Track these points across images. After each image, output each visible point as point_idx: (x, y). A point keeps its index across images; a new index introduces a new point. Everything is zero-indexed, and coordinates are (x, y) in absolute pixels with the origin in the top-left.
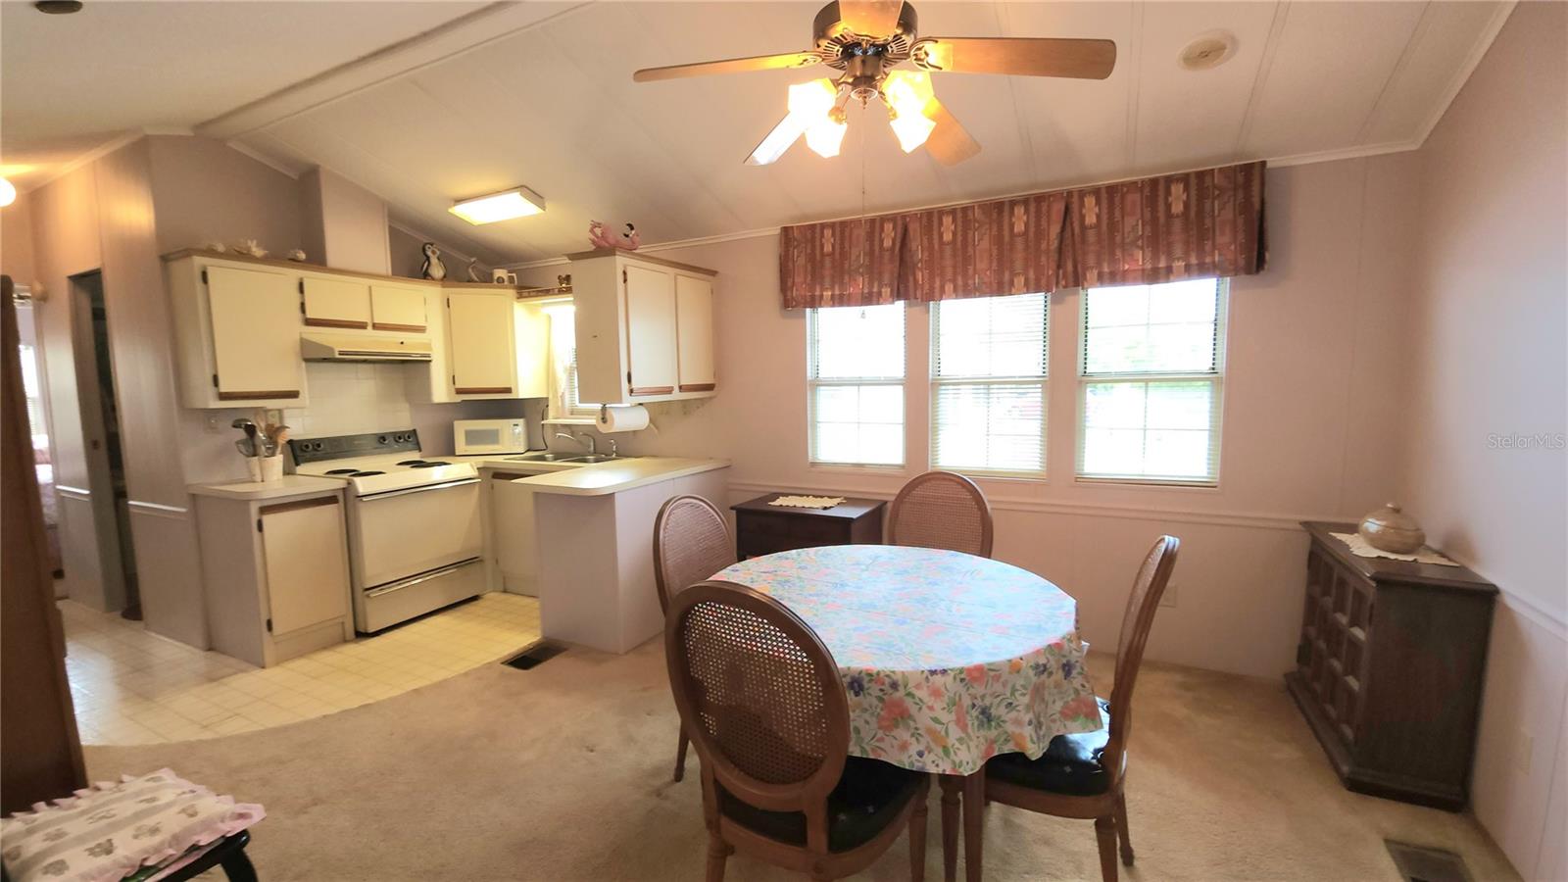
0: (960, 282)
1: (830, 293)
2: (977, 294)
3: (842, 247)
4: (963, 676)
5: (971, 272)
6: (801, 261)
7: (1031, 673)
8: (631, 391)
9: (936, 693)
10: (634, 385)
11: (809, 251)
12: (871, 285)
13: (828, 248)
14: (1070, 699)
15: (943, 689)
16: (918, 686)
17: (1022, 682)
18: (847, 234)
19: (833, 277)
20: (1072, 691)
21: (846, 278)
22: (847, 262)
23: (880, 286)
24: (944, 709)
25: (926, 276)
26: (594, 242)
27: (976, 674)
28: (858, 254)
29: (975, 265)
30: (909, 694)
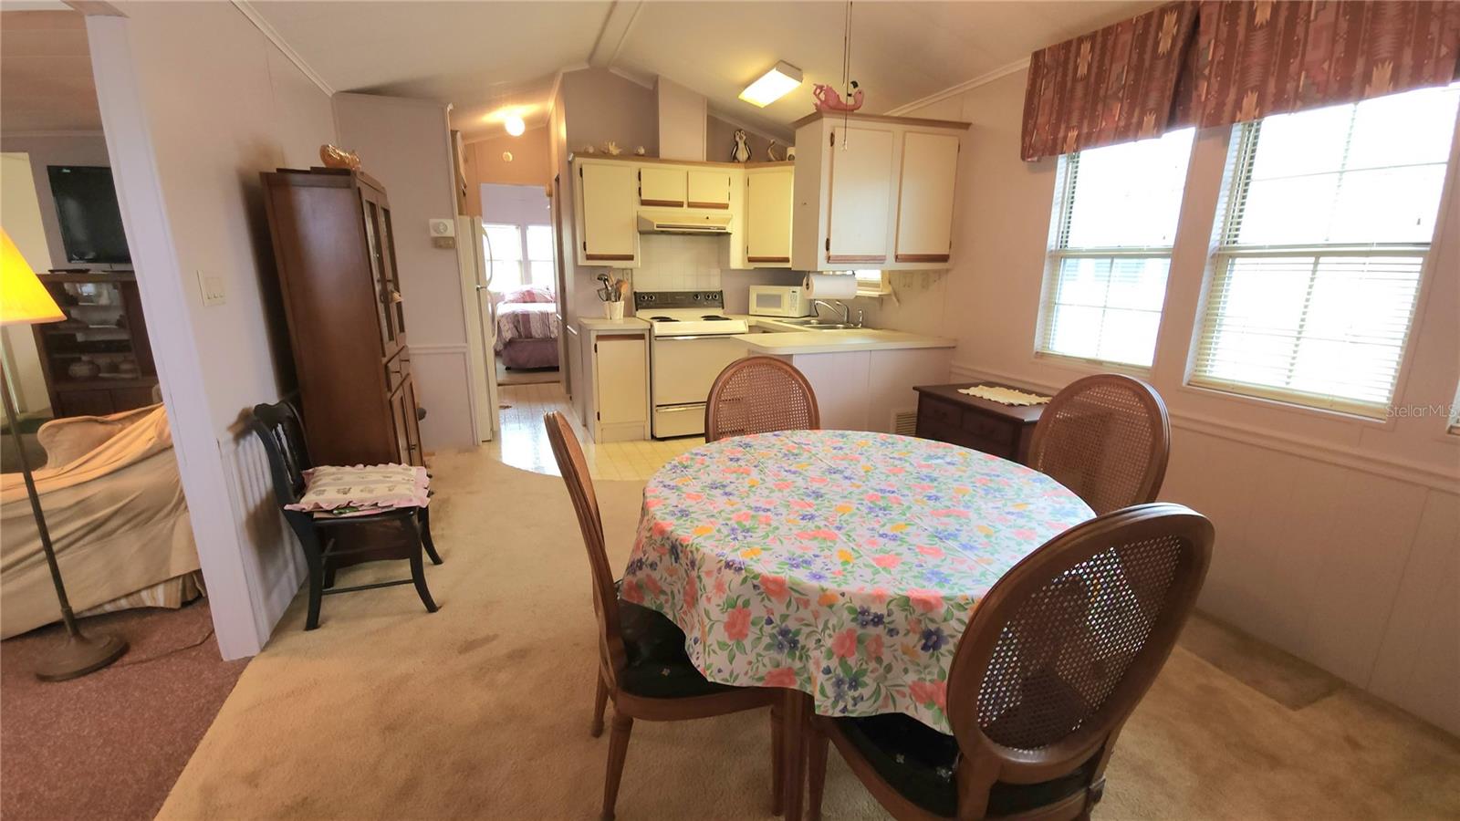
0: (1271, 87)
1: (1076, 133)
2: (1299, 103)
3: (1100, 67)
4: (756, 582)
5: (1294, 67)
6: (1049, 94)
7: (846, 616)
8: (829, 258)
9: (719, 587)
10: (833, 252)
11: (1059, 79)
12: (1130, 115)
13: (1082, 70)
14: (928, 678)
15: (726, 586)
16: (709, 573)
17: (835, 622)
18: (1110, 43)
19: (1083, 109)
20: (936, 671)
21: (1100, 107)
22: (1103, 86)
23: (1143, 114)
24: (719, 605)
25: (1215, 86)
26: (816, 105)
27: (772, 586)
28: (1119, 71)
29: (1303, 55)
30: (699, 577)
